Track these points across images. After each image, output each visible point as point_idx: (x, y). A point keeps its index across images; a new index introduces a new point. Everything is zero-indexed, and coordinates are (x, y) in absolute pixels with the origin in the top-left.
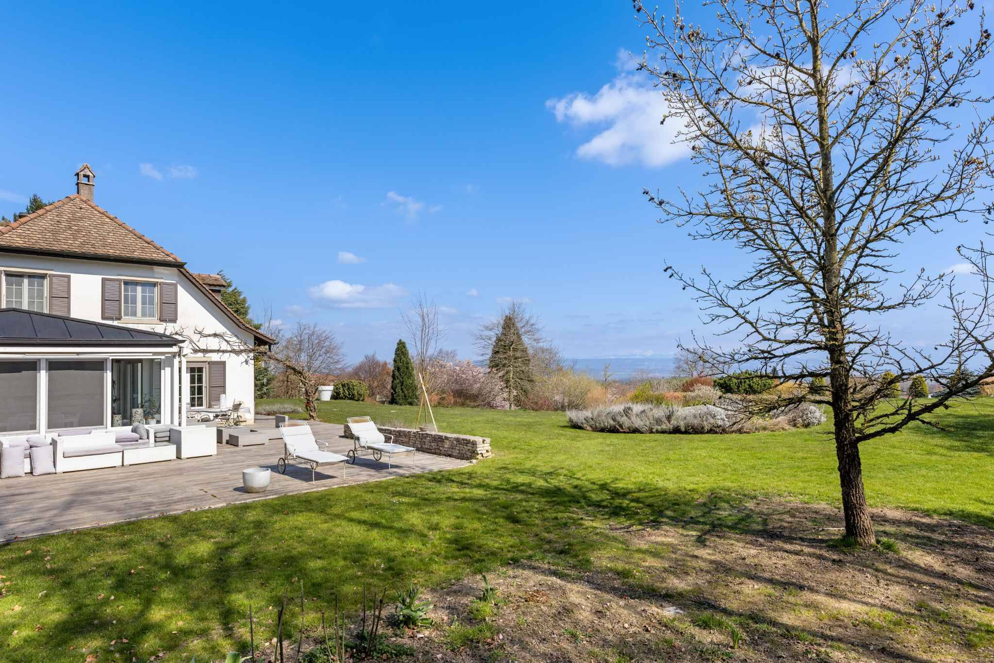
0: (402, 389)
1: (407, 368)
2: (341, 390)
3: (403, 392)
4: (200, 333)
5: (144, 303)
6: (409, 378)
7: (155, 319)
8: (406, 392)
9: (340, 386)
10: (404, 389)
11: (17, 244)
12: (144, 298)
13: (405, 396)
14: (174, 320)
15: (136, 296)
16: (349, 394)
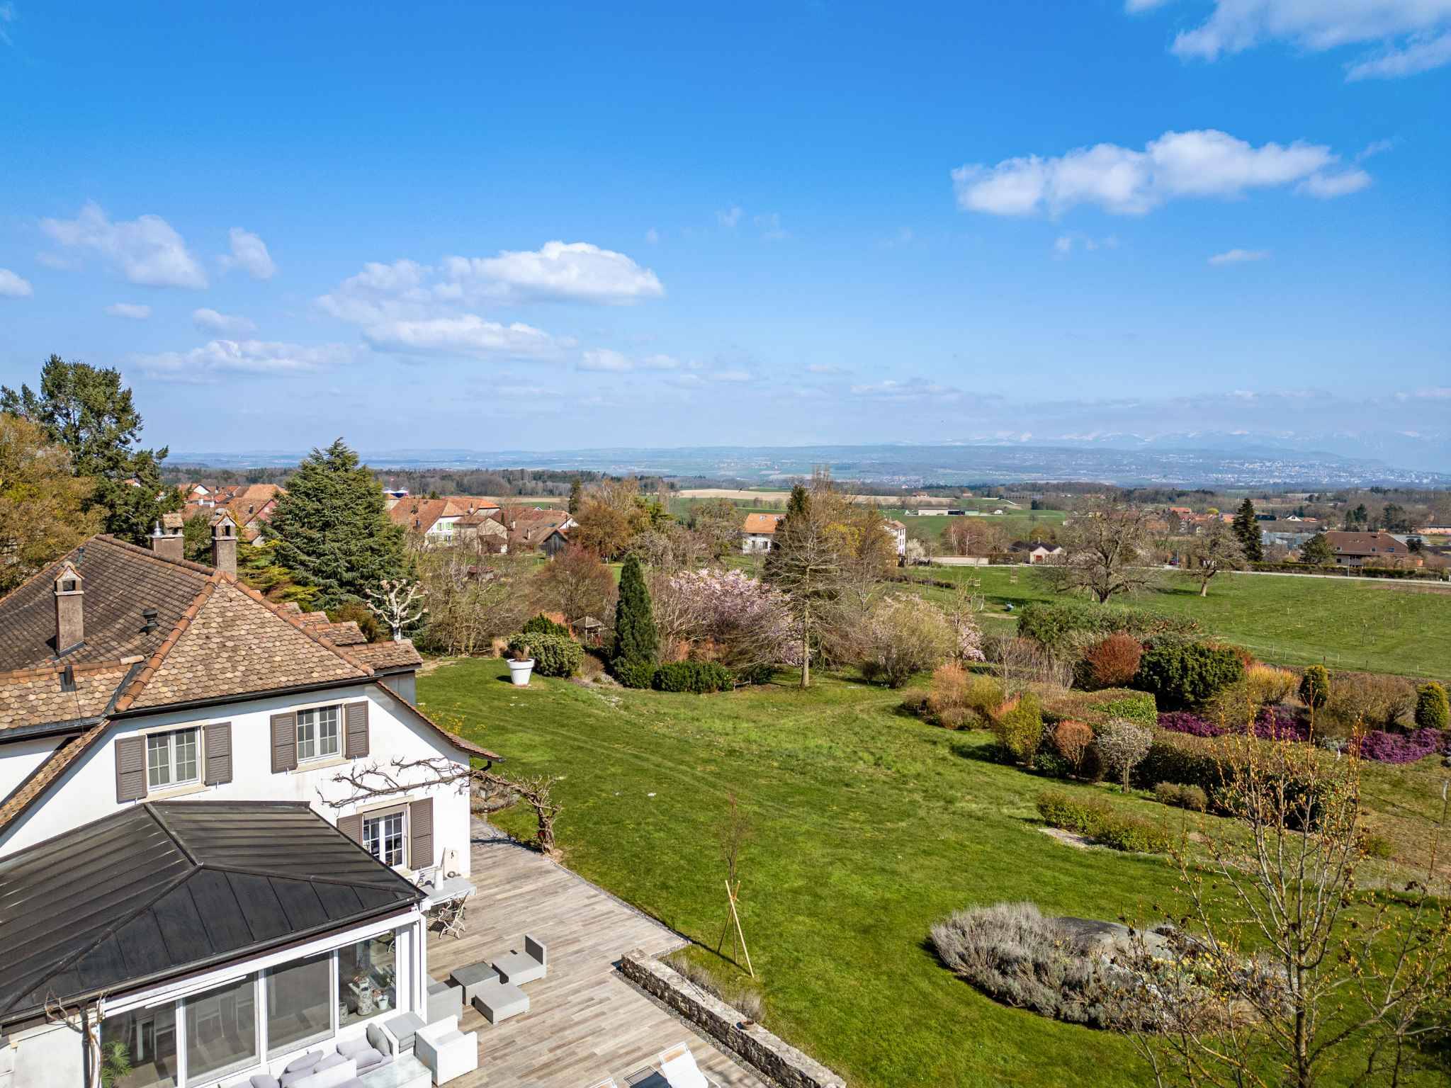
0: (633, 634)
1: (642, 600)
2: (543, 658)
3: (634, 638)
4: (398, 764)
5: (323, 734)
6: (643, 615)
7: (339, 756)
8: (639, 639)
9: (542, 650)
10: (637, 635)
11: (166, 701)
12: (323, 726)
13: (638, 645)
14: (365, 753)
15: (312, 727)
16: (556, 663)
